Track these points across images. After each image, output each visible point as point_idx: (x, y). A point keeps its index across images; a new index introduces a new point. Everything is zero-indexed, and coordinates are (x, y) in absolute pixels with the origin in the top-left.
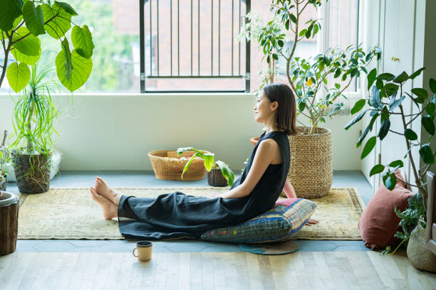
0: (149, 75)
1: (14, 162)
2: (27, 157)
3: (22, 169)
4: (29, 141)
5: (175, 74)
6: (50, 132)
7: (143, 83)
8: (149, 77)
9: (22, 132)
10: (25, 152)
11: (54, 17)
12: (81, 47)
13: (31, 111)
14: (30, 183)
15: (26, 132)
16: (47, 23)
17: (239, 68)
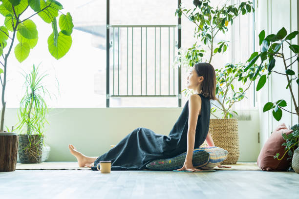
0: (113, 95)
2: (26, 136)
3: (23, 145)
5: (130, 94)
6: (43, 122)
7: (108, 101)
8: (112, 96)
11: (47, 7)
12: (65, 29)
13: (31, 105)
14: (28, 156)
15: (26, 120)
16: (42, 10)
17: (174, 90)
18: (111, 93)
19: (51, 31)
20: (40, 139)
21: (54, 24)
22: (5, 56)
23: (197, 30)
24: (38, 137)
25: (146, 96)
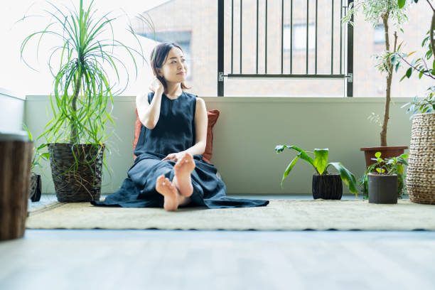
0: (230, 72)
2: (67, 146)
3: (61, 165)
4: (73, 126)
5: (262, 72)
6: (103, 119)
7: (221, 85)
8: (229, 76)
14: (72, 187)
15: (68, 113)
17: (340, 66)
18: (227, 71)
20: (96, 153)
24: (92, 150)
25: (291, 76)
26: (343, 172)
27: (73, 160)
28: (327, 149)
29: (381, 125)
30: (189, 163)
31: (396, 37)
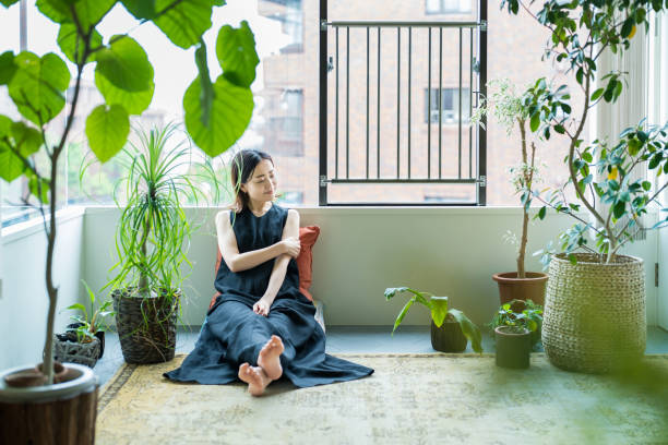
0: (334, 178)
1: (115, 309)
2: (136, 301)
3: (128, 322)
4: (142, 274)
5: (373, 176)
7: (323, 191)
8: (333, 181)
9: (131, 260)
10: (135, 294)
12: (233, 68)
13: (148, 226)
14: (142, 347)
15: (137, 260)
16: (164, 12)
17: (470, 168)
18: (331, 175)
19: (195, 72)
20: (169, 307)
21: (201, 56)
22: (51, 151)
23: (552, 44)
24: (164, 304)
25: (409, 181)
26: (465, 323)
27: (141, 317)
28: (445, 298)
29: (518, 249)
30: (276, 347)
31: (534, 149)
